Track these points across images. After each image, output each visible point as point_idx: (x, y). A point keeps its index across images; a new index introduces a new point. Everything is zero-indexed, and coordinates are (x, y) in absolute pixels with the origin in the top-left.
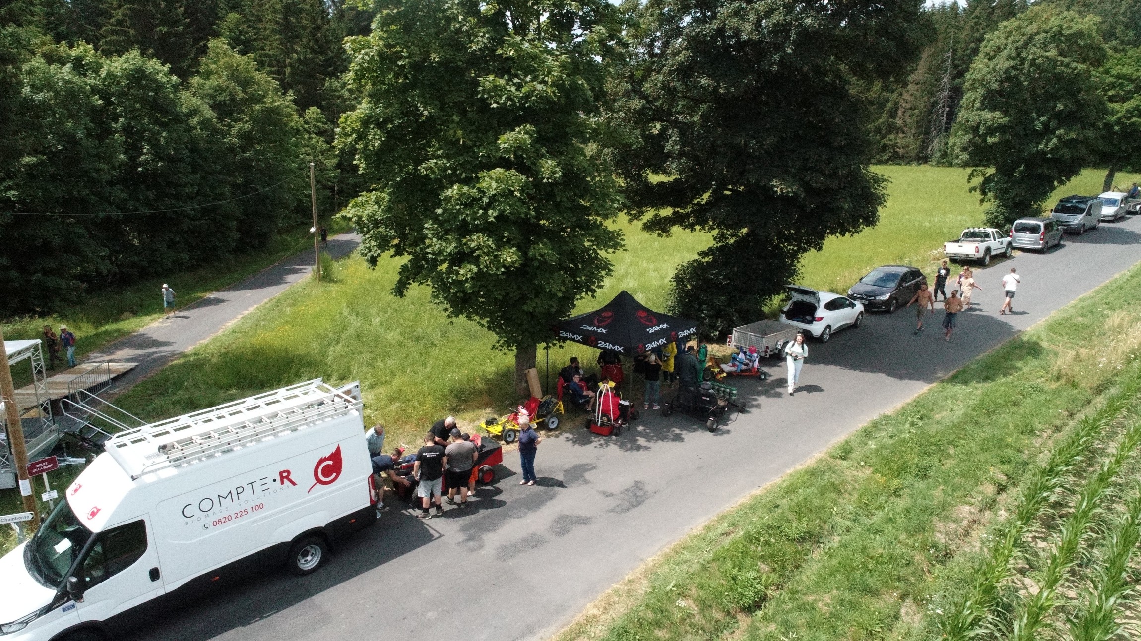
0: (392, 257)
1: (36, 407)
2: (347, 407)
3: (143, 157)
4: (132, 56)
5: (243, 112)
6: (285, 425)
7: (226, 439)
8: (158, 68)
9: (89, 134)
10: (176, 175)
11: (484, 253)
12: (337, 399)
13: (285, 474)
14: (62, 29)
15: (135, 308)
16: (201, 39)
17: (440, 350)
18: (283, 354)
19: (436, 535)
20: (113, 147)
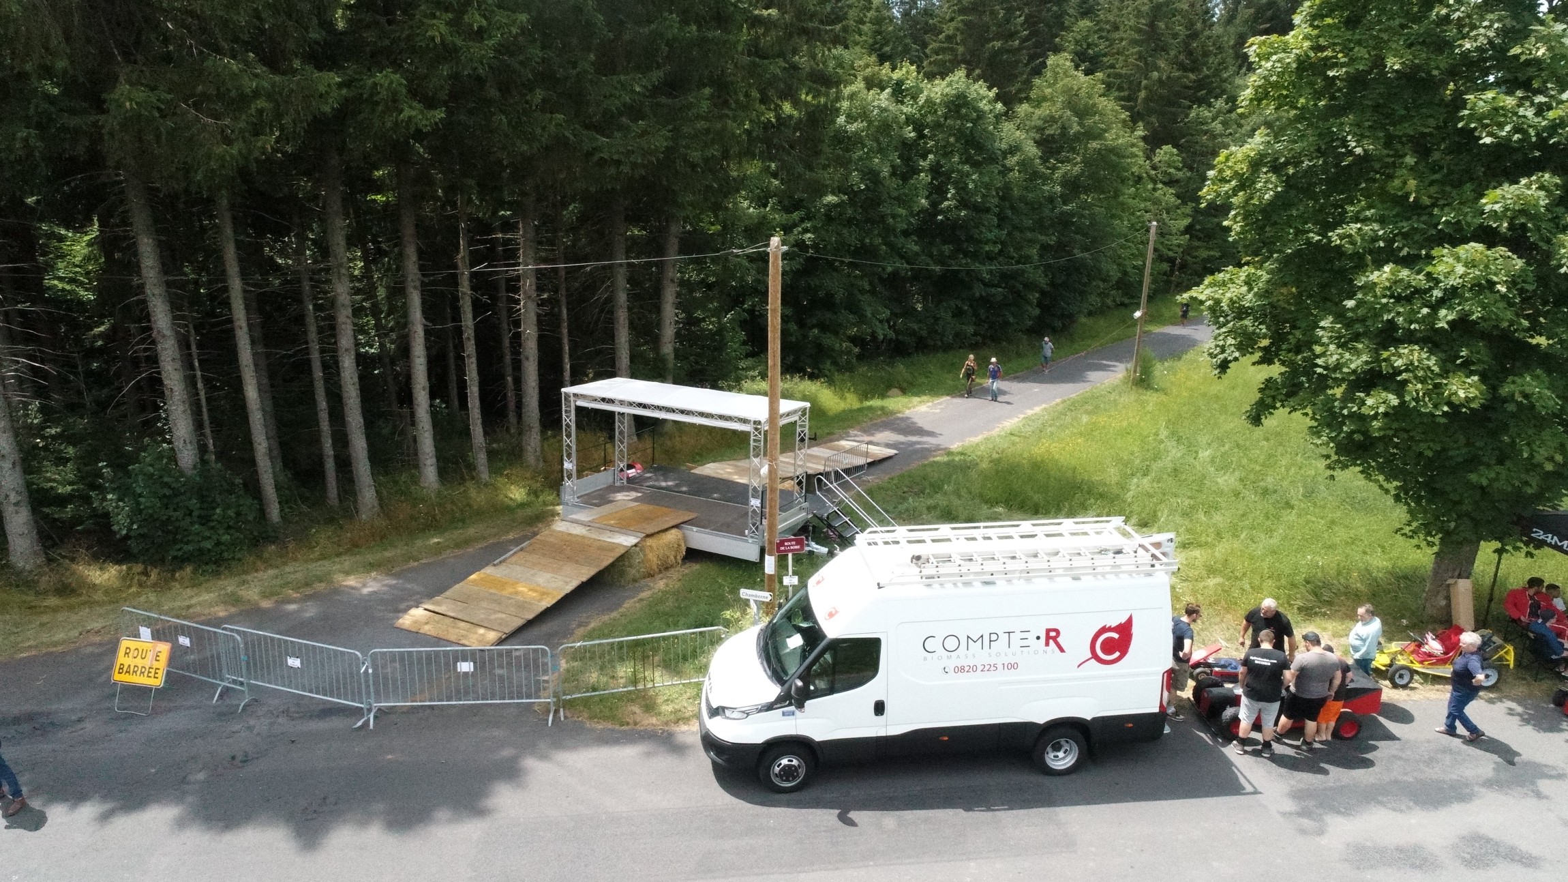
0: (1254, 364)
1: (792, 478)
2: (1153, 566)
3: (946, 203)
4: (956, 78)
5: (1073, 150)
6: (1066, 569)
7: (990, 566)
8: (982, 93)
9: (893, 174)
10: (978, 227)
11: (1416, 377)
12: (1140, 550)
13: (1053, 634)
14: (887, 49)
15: (905, 385)
16: (1036, 56)
17: (1299, 516)
18: (1069, 474)
19: (1249, 789)
20: (916, 188)
